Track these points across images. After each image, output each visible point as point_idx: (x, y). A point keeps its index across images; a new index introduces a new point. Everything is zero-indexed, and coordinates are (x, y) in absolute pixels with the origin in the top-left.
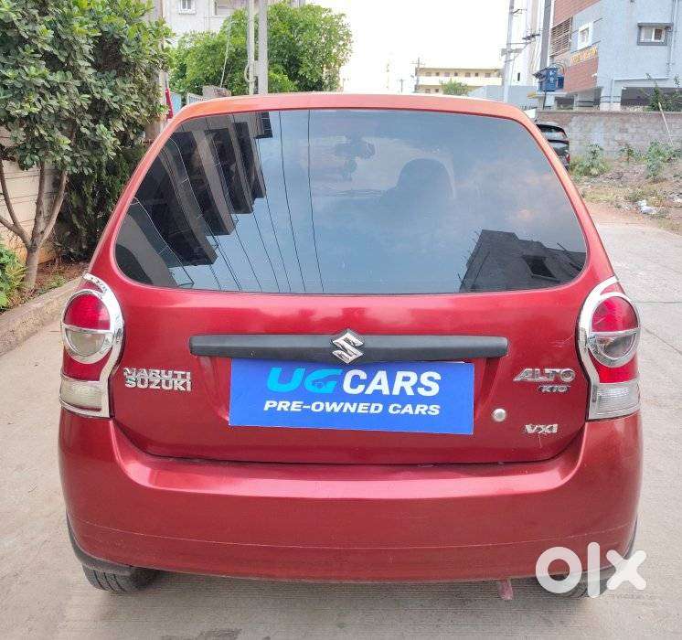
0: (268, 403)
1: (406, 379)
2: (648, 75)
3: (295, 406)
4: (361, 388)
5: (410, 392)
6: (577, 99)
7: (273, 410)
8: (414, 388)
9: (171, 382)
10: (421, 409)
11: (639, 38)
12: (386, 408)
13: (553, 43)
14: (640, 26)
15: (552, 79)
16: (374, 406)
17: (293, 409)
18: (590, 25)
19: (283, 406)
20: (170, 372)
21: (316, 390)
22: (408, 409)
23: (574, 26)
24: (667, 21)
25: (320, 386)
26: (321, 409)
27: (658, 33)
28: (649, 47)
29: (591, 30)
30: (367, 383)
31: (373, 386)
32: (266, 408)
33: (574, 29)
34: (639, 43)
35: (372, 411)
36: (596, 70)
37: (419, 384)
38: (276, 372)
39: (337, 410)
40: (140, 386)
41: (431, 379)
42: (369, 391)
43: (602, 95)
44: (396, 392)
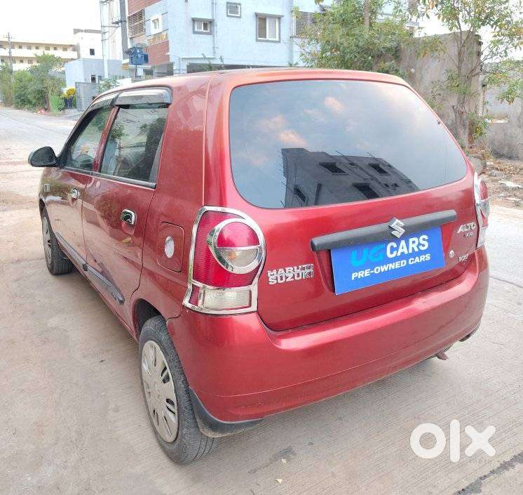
0: (353, 274)
1: (414, 242)
2: (203, 54)
3: (367, 273)
4: (395, 252)
5: (416, 250)
6: (155, 71)
7: (356, 278)
8: (418, 247)
9: (301, 274)
10: (423, 258)
11: (194, 29)
12: (408, 262)
13: (131, 28)
14: (194, 20)
15: (139, 56)
16: (402, 262)
17: (366, 275)
18: (159, 16)
19: (360, 274)
20: (300, 267)
21: (375, 260)
22: (417, 260)
23: (147, 16)
24: (210, 17)
25: (376, 257)
26: (379, 271)
27: (205, 25)
28: (201, 36)
29: (160, 20)
30: (397, 249)
31: (400, 250)
32: (353, 278)
33: (146, 19)
34: (195, 33)
35: (402, 265)
36: (168, 50)
37: (419, 244)
38: (354, 253)
39: (386, 269)
40: (279, 281)
41: (424, 239)
42: (399, 254)
43: (174, 68)
44: (410, 251)
